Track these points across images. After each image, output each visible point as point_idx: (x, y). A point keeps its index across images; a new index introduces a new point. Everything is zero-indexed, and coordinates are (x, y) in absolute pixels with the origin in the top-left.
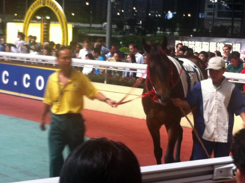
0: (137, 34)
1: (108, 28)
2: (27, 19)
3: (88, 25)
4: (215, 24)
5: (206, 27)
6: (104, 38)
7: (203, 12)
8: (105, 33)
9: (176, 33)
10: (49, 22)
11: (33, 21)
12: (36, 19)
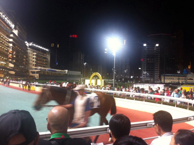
0: (122, 83)
1: (114, 81)
2: (91, 78)
3: (108, 80)
4: (145, 80)
5: (143, 80)
6: (113, 84)
7: (142, 76)
8: (113, 82)
9: (134, 82)
10: (97, 79)
12: (93, 78)
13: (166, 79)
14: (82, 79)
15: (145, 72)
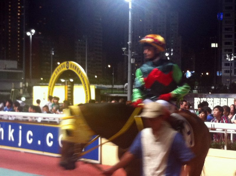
1: (129, 89)
2: (52, 82)
3: (110, 86)
7: (220, 70)
9: (195, 91)
11: (58, 84)
12: (61, 82)
14: (21, 85)
15: (231, 58)
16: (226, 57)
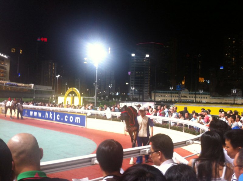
1: (95, 98)
2: (66, 95)
3: (88, 97)
4: (133, 97)
5: (130, 98)
6: (94, 102)
7: (129, 92)
9: (120, 100)
10: (74, 96)
12: (69, 95)
13: (156, 96)
14: (54, 96)
15: (133, 88)
16: (131, 88)
